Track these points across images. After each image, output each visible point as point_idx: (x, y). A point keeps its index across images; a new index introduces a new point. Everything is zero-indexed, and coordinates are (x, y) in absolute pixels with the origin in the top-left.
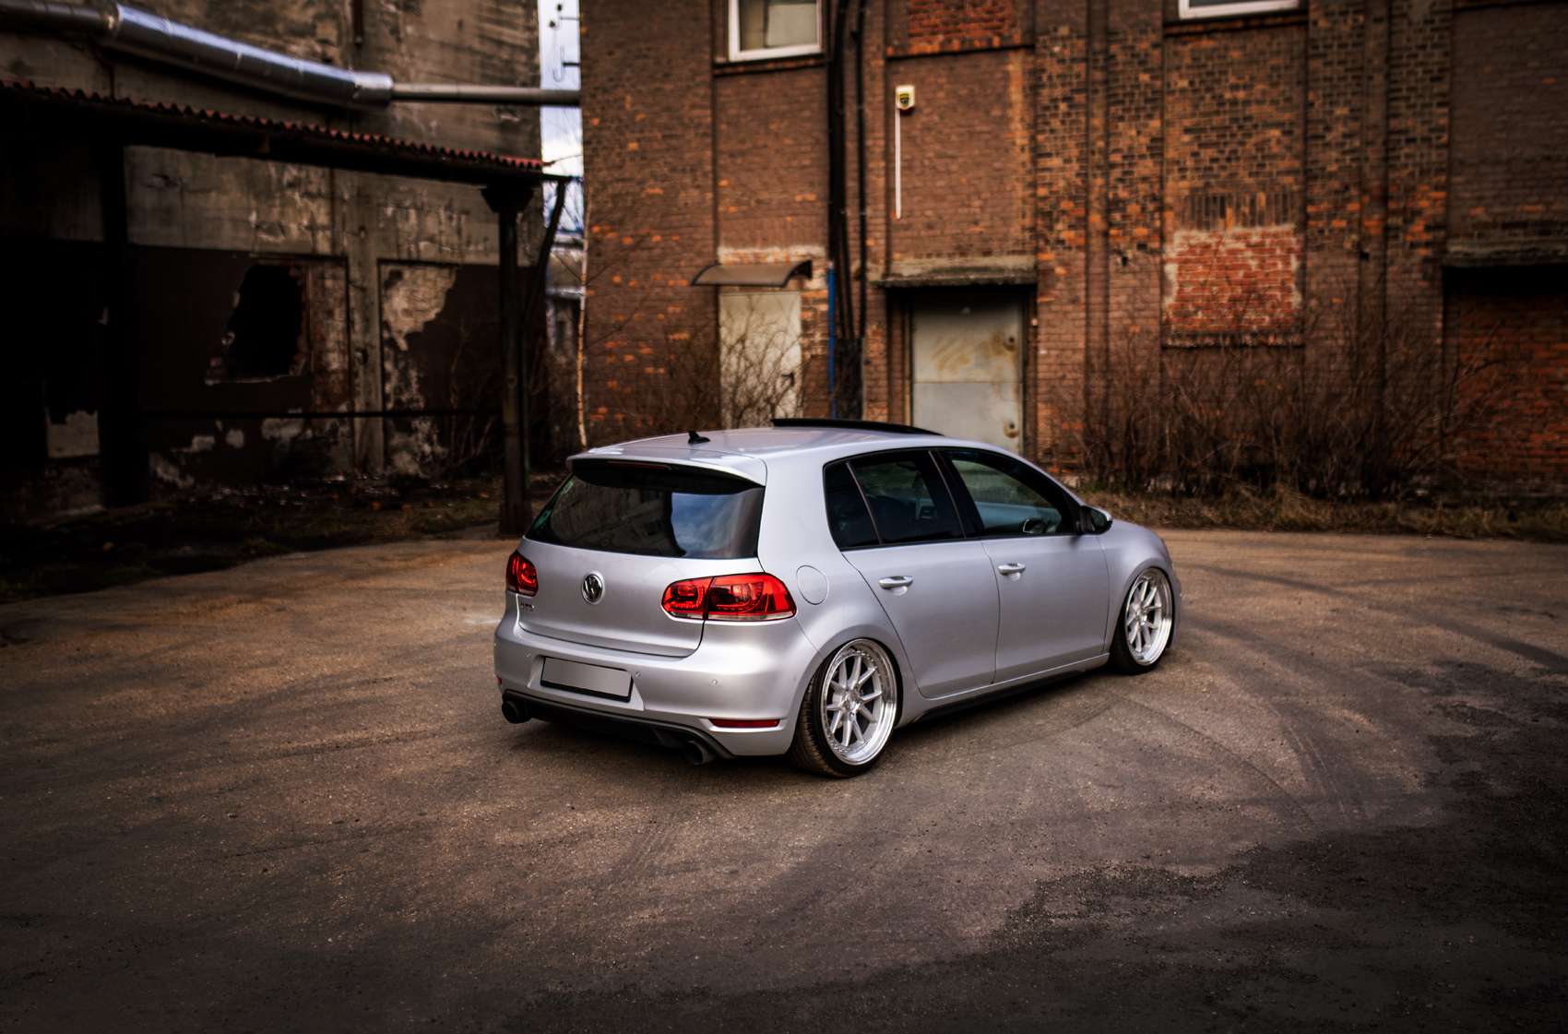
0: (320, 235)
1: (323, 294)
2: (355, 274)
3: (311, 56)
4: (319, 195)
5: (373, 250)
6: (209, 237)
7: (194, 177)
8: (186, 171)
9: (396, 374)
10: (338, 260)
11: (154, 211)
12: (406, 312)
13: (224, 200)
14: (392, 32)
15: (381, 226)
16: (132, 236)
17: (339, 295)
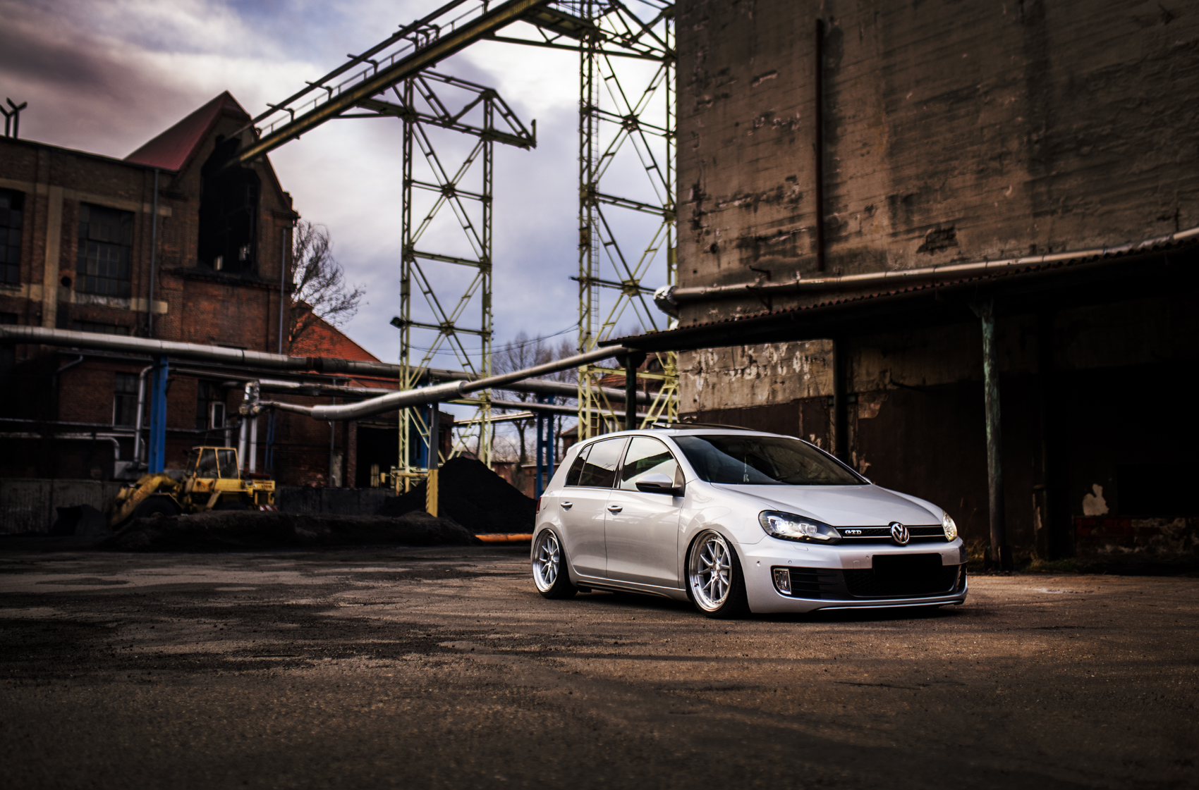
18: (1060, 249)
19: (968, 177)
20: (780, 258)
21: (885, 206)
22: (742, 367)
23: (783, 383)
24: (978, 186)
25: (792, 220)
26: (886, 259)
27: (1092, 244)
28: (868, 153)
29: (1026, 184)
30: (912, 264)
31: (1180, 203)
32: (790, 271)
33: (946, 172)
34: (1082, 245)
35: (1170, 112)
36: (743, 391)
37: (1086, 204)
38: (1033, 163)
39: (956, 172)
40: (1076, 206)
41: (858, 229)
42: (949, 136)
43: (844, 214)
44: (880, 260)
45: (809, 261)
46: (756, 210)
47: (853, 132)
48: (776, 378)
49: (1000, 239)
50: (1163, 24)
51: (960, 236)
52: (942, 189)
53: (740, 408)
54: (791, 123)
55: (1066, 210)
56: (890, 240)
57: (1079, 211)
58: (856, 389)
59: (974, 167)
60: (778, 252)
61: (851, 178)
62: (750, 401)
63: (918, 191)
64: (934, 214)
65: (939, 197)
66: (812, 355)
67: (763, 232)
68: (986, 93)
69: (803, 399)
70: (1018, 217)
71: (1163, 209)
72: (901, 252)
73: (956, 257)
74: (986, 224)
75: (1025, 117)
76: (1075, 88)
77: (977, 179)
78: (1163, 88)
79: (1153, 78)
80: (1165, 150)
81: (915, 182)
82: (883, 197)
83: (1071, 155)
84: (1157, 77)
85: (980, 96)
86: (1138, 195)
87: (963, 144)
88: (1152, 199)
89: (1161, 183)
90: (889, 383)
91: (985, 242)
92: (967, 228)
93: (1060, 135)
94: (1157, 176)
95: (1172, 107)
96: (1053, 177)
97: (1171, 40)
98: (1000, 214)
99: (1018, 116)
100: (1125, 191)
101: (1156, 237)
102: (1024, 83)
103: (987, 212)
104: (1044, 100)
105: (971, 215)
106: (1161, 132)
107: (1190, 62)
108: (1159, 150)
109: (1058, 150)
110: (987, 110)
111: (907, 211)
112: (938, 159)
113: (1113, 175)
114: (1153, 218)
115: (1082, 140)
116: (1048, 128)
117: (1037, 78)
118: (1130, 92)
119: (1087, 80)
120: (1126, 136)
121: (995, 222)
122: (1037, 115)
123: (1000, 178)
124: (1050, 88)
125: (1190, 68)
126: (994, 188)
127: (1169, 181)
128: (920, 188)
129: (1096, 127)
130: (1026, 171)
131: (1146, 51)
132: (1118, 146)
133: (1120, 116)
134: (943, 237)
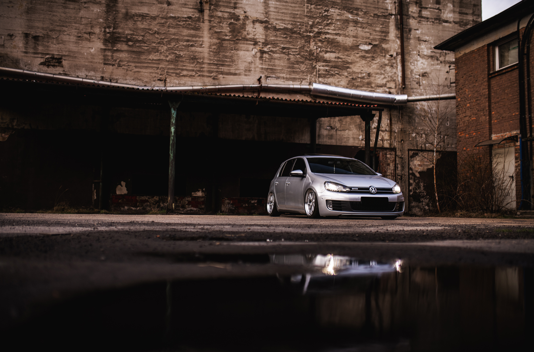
0: (385, 142)
1: (386, 159)
2: (399, 153)
3: (385, 92)
4: (386, 130)
5: (406, 147)
6: (345, 142)
7: (341, 126)
8: (338, 125)
9: (415, 184)
10: (392, 149)
11: (327, 135)
12: (419, 165)
13: (351, 133)
14: (417, 83)
15: (410, 139)
16: (319, 142)
17: (392, 159)
18: (115, 81)
19: (72, 37)
21: (21, 37)
24: (76, 43)
26: (19, 63)
27: (130, 83)
28: (12, 7)
29: (101, 49)
30: (36, 70)
31: (167, 76)
33: (60, 31)
34: (125, 82)
35: (166, 40)
37: (128, 65)
38: (106, 41)
39: (65, 33)
40: (124, 65)
41: (3, 44)
42: (63, 15)
44: (16, 63)
49: (86, 70)
50: (166, 5)
51: (64, 63)
52: (57, 38)
55: (119, 66)
56: (23, 54)
57: (125, 68)
59: (76, 34)
63: (43, 36)
64: (51, 49)
65: (55, 42)
68: (85, 3)
70: (96, 62)
71: (161, 76)
72: (29, 62)
73: (62, 72)
74: (80, 61)
75: (103, 20)
76: (128, 16)
77: (77, 40)
78: (164, 30)
79: (161, 25)
80: (163, 54)
81: (41, 31)
82: (21, 32)
83: (124, 43)
84: (163, 25)
85: (82, 3)
86: (151, 68)
87: (71, 22)
88: (156, 71)
89: (160, 66)
90: (16, 125)
91: (78, 69)
92: (69, 60)
93: (119, 33)
94: (159, 63)
95: (167, 39)
96: (115, 50)
97: (169, 13)
98: (87, 59)
99: (100, 18)
100: (146, 65)
101: (158, 87)
102: (105, 5)
103: (80, 56)
104: (113, 16)
105: (71, 55)
106: (162, 47)
107: (175, 24)
108: (161, 53)
109: (118, 39)
110: (85, 11)
111: (35, 43)
112: (55, 24)
113: (141, 57)
114: (156, 79)
115: (129, 39)
116: (114, 29)
117: (111, 5)
118: (151, 27)
119: (134, 15)
120: (148, 43)
121: (85, 62)
122: (110, 21)
123: (89, 43)
124: (117, 12)
125: (175, 26)
126: (85, 46)
127: (164, 66)
128: (44, 35)
129: (136, 35)
130: (102, 44)
131: (159, 13)
132: (144, 46)
133: (146, 34)
134: (55, 61)
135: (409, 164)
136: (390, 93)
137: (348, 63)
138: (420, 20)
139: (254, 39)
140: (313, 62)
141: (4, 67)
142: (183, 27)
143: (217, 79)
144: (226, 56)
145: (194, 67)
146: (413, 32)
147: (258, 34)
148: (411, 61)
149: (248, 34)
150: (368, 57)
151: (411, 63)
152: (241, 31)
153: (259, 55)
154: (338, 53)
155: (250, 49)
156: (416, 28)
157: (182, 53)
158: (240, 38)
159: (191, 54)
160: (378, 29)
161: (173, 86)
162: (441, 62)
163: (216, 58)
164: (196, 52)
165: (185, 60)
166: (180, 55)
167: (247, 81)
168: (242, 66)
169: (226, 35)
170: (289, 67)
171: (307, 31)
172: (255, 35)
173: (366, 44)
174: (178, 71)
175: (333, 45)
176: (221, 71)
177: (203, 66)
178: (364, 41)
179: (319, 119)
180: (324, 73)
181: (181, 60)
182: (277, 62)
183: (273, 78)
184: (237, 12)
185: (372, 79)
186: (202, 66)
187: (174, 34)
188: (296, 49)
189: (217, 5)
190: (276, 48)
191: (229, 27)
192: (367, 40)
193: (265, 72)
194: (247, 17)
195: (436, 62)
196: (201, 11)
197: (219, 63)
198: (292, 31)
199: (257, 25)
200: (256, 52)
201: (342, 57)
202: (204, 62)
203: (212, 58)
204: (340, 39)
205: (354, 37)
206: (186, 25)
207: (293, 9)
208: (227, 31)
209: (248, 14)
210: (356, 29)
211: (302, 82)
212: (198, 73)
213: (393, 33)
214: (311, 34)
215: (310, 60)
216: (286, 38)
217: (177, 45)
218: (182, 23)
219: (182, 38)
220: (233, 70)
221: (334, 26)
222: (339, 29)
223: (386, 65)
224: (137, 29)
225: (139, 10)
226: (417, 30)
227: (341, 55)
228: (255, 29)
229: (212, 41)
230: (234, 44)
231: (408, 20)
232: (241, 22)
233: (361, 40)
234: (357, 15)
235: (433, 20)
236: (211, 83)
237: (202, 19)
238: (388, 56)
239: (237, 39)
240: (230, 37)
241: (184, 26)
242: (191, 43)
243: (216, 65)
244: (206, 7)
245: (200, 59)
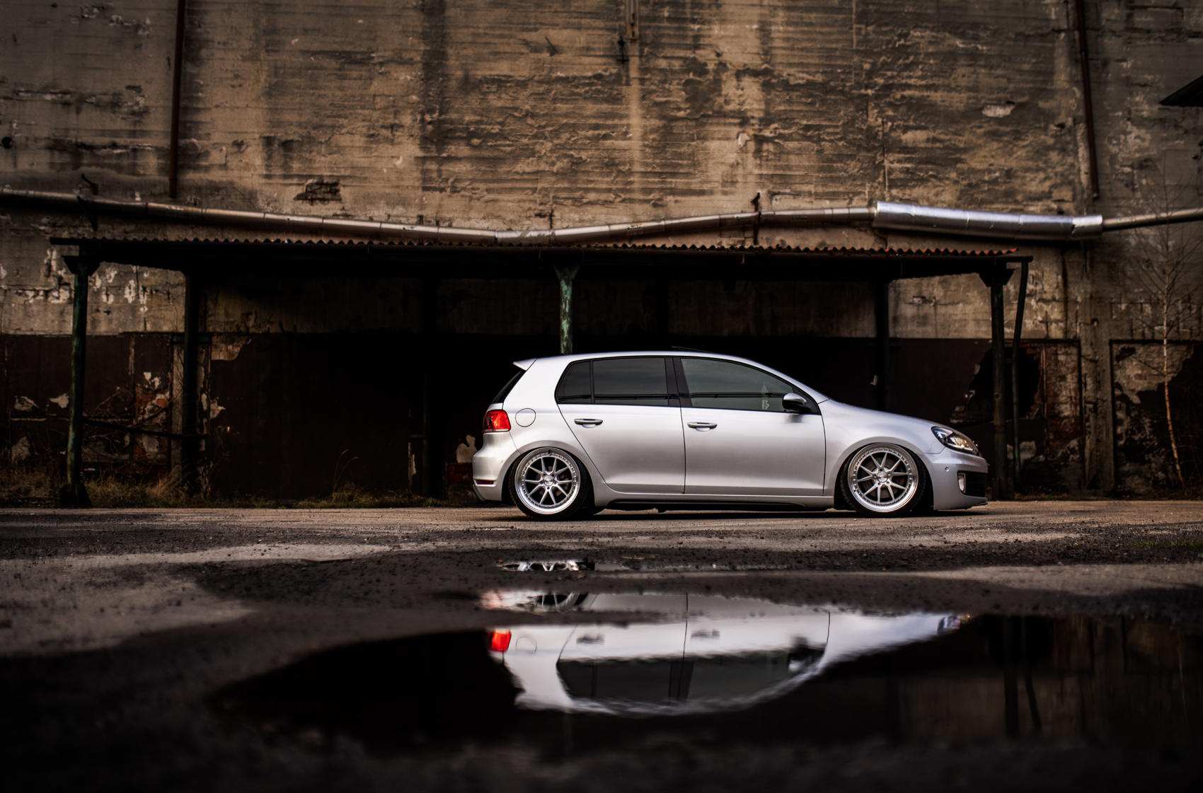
0: (1053, 326)
1: (1056, 365)
2: (1086, 350)
3: (1047, 211)
4: (1054, 299)
5: (1105, 334)
6: (956, 331)
7: (945, 296)
8: (938, 293)
9: (1129, 420)
10: (1071, 342)
11: (913, 317)
12: (1139, 377)
13: (969, 308)
14: (1127, 185)
15: (1114, 317)
16: (896, 333)
17: (1072, 365)
18: (447, 224)
19: (357, 138)
20: (113, 173)
21: (258, 145)
22: (47, 289)
23: (108, 312)
24: (366, 149)
25: (133, 134)
26: (257, 200)
27: (477, 226)
28: (240, 85)
29: (417, 158)
30: (288, 210)
31: (554, 206)
32: (129, 189)
33: (333, 127)
34: (467, 224)
35: (550, 129)
36: (46, 316)
37: (473, 189)
38: (425, 141)
39: (344, 131)
40: (464, 189)
41: (224, 162)
42: (338, 93)
43: (205, 142)
44: (249, 199)
45: (154, 184)
46: (78, 111)
47: (222, 59)
48: (98, 306)
49: (387, 204)
50: (548, 54)
51: (343, 192)
52: (328, 143)
53: (41, 336)
54: (137, 27)
55: (455, 190)
56: (263, 181)
57: (467, 193)
58: (210, 329)
59: (364, 130)
60: (110, 166)
61: (217, 106)
62: (56, 328)
63: (300, 140)
64: (317, 165)
65: (323, 150)
66: (152, 286)
67: (87, 139)
68: (381, 64)
69: (137, 333)
70: (407, 187)
71: (541, 208)
72: (276, 195)
73: (338, 213)
74: (374, 187)
75: (419, 97)
76: (469, 85)
77: (367, 142)
78: (545, 107)
79: (538, 97)
80: (545, 159)
81: (297, 129)
82: (257, 136)
83: (462, 143)
84: (541, 97)
85: (375, 64)
86: (520, 192)
87: (354, 106)
88: (531, 197)
89: (540, 186)
90: (253, 326)
91: (371, 203)
92: (353, 186)
93: (452, 122)
94: (537, 179)
95: (552, 126)
96: (444, 158)
97: (554, 70)
98: (389, 180)
99: (413, 94)
100: (509, 185)
101: (536, 230)
102: (420, 65)
103: (375, 176)
104: (439, 87)
105: (357, 175)
106: (542, 144)
107: (568, 92)
108: (540, 158)
109: (450, 135)
110: (381, 80)
111: (285, 156)
112: (324, 112)
113: (499, 170)
114: (532, 213)
115: (473, 132)
116: (441, 113)
117: (434, 65)
118: (518, 103)
119: (480, 81)
120: (513, 139)
121: (384, 187)
122: (431, 98)
123: (390, 147)
124: (446, 78)
125: (569, 98)
126: (384, 155)
127: (546, 186)
128: (302, 137)
129: (486, 124)
130: (417, 147)
131: (533, 72)
132: (505, 146)
133: (508, 120)
134: (325, 190)
135: (1113, 376)
136: (1061, 213)
137: (958, 150)
138: (1130, 38)
139: (740, 112)
140: (876, 154)
141: (227, 208)
142: (585, 98)
143: (662, 206)
144: (680, 153)
145: (612, 182)
146: (1112, 67)
147: (749, 101)
148: (1111, 135)
149: (727, 102)
150: (1006, 134)
151: (1110, 140)
152: (712, 96)
153: (752, 146)
154: (934, 129)
155: (733, 135)
156: (1120, 57)
157: (584, 155)
158: (710, 113)
159: (605, 154)
160: (1026, 67)
161: (567, 228)
162: (1186, 132)
163: (658, 161)
164: (615, 149)
165: (593, 168)
166: (581, 158)
167: (729, 205)
168: (716, 174)
169: (679, 109)
170: (821, 170)
171: (859, 85)
172: (741, 104)
173: (998, 103)
174: (577, 194)
175: (922, 112)
176: (671, 188)
177: (632, 179)
178: (993, 96)
179: (894, 281)
180: (902, 176)
181: (583, 169)
182: (794, 159)
183: (787, 196)
184: (701, 56)
185: (1016, 183)
186: (629, 180)
187: (567, 115)
188: (837, 127)
189: (656, 45)
190: (790, 127)
191: (684, 90)
192: (1001, 95)
193: (767, 183)
194: (722, 66)
195: (1173, 132)
196: (623, 61)
197: (666, 170)
198: (825, 88)
199: (747, 81)
200: (747, 141)
201: (942, 137)
202: (633, 170)
203: (650, 161)
204: (936, 96)
205: (969, 89)
206: (590, 92)
207: (827, 38)
208: (679, 100)
209: (726, 58)
210: (974, 72)
211: (851, 200)
212: (620, 196)
213: (1063, 74)
214: (870, 92)
215: (868, 150)
216: (812, 104)
217: (573, 139)
218: (583, 90)
219: (583, 121)
220: (696, 183)
221: (922, 70)
222: (935, 75)
223: (1049, 148)
224: (488, 110)
225: (492, 69)
226: (1124, 60)
227: (941, 133)
228: (742, 89)
229: (647, 123)
230: (696, 127)
231: (1099, 40)
232: (710, 77)
233: (987, 96)
234: (976, 38)
235: (1163, 34)
236: (649, 216)
237: (624, 79)
238: (1053, 127)
239: (703, 116)
240: (688, 111)
241: (587, 95)
242: (605, 129)
243: (659, 174)
244: (633, 50)
245: (624, 164)
